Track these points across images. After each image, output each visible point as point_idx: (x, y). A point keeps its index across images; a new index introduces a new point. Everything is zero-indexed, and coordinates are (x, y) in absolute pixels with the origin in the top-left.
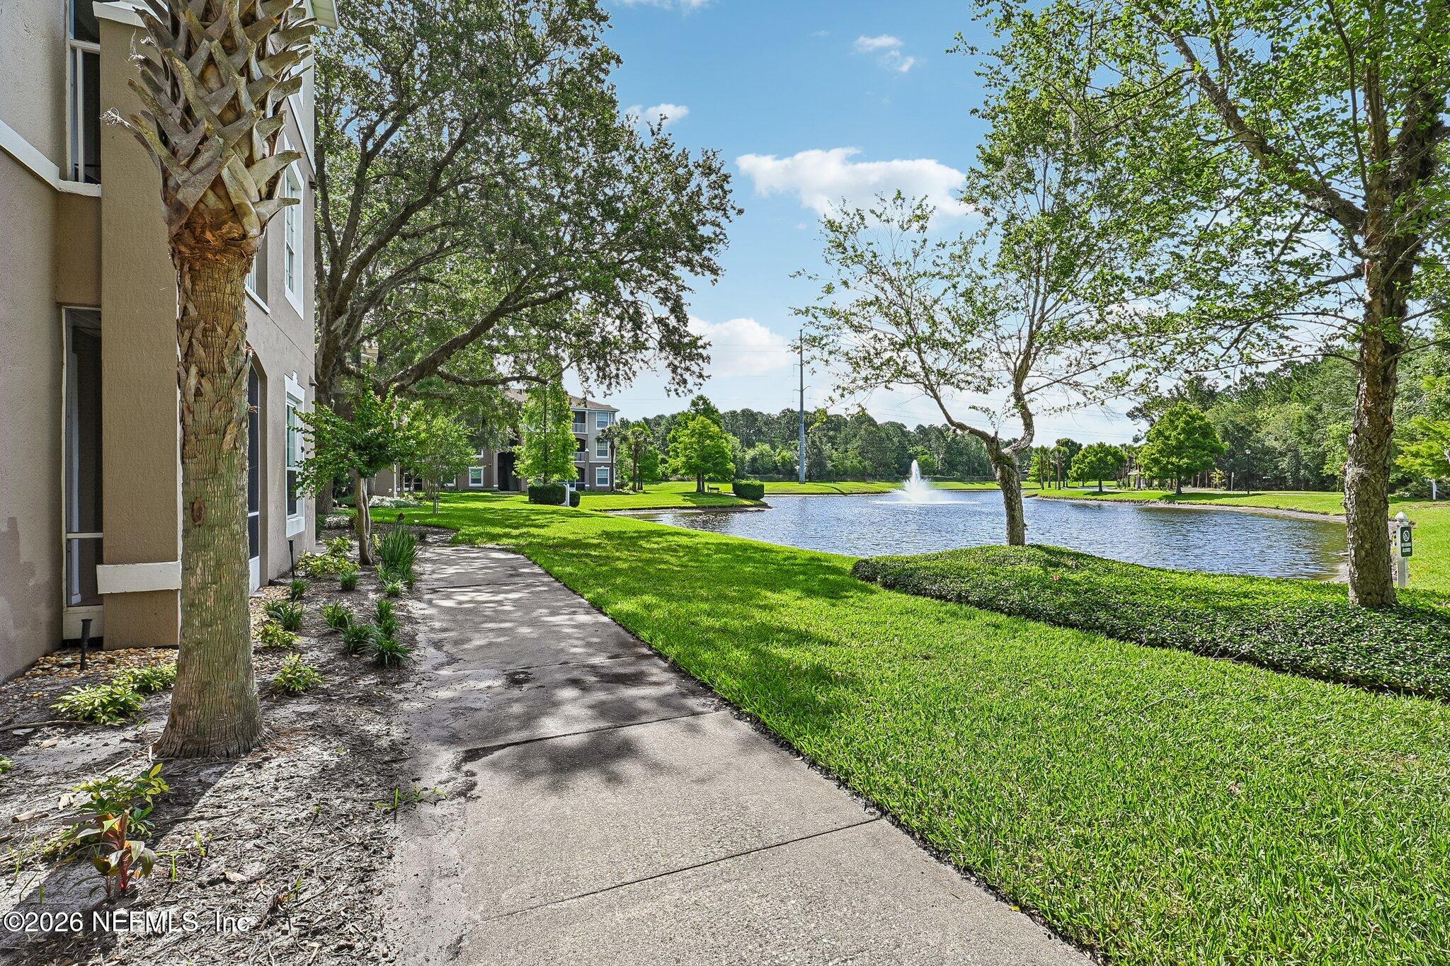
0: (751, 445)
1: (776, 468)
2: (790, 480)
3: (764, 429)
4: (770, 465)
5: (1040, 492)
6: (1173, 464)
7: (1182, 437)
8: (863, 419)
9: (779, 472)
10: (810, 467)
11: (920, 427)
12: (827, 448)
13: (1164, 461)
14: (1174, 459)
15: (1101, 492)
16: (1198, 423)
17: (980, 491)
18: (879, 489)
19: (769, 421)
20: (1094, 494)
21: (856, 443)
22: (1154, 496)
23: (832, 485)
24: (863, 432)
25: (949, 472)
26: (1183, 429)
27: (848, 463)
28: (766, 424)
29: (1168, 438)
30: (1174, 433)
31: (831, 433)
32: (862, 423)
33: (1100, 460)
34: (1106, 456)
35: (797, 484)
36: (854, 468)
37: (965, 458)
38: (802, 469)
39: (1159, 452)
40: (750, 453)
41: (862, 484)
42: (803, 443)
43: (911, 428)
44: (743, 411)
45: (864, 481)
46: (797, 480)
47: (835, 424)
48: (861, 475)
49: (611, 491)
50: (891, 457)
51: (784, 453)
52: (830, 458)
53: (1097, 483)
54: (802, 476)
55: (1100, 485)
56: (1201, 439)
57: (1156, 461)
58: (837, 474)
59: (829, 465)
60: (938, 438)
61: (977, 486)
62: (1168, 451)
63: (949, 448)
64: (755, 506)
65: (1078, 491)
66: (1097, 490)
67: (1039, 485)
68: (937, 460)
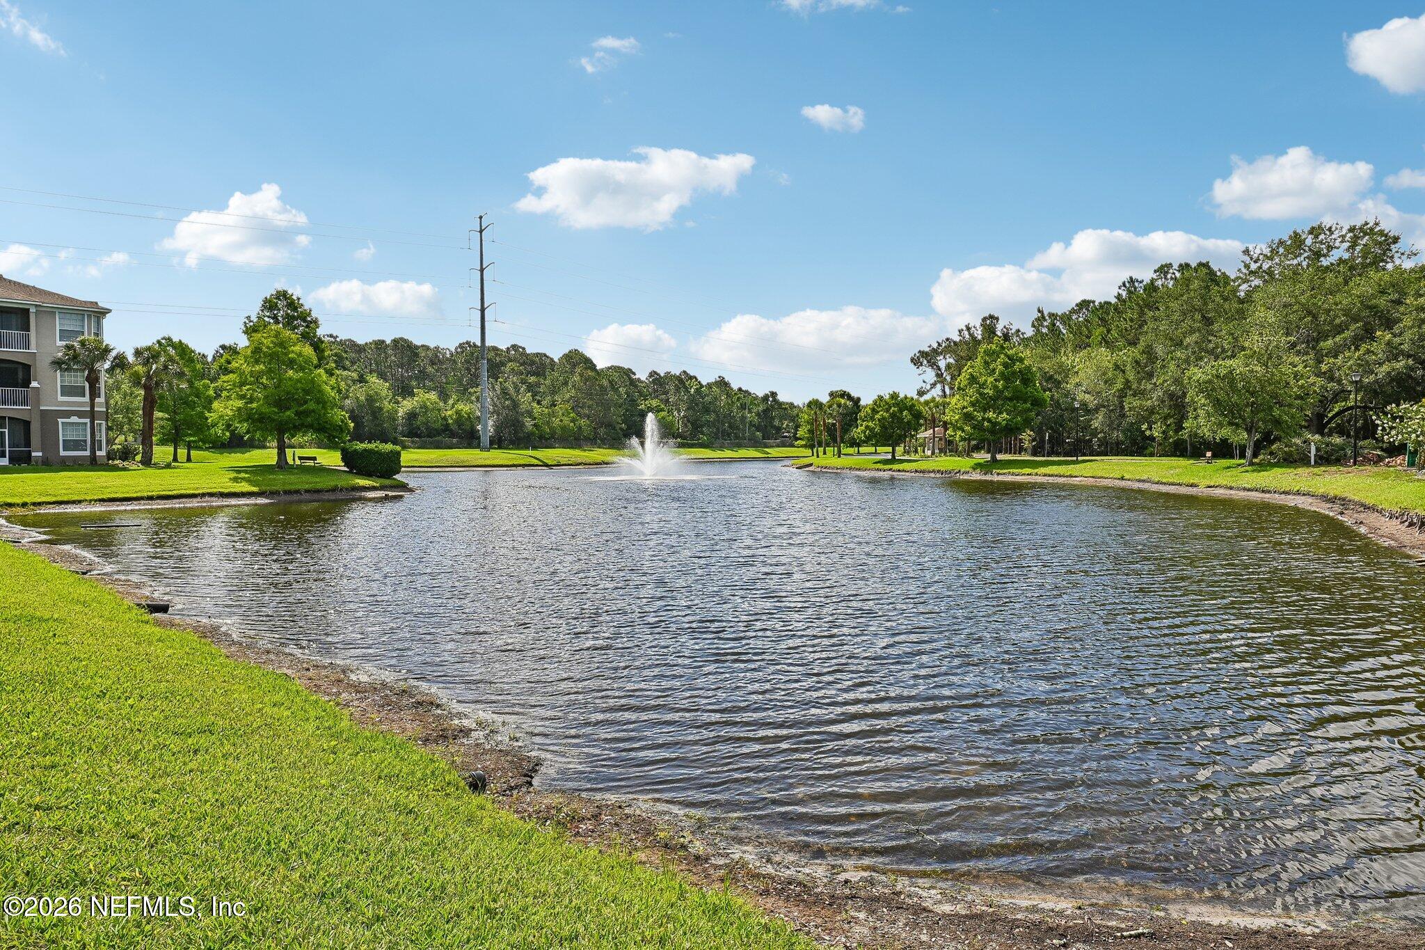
0: (406, 392)
1: (446, 429)
2: (470, 446)
3: (430, 369)
4: (438, 425)
5: (813, 460)
6: (989, 420)
7: (1000, 384)
8: (577, 360)
9: (453, 435)
10: (499, 428)
11: (653, 374)
12: (525, 398)
13: (979, 415)
14: (991, 415)
15: (894, 460)
16: (1017, 366)
17: (732, 460)
18: (600, 458)
19: (435, 357)
20: (886, 462)
21: (569, 393)
22: (964, 465)
23: (530, 452)
24: (576, 378)
25: (693, 436)
26: (1002, 374)
27: (556, 422)
28: (433, 363)
29: (983, 386)
30: (991, 379)
31: (532, 379)
32: (574, 366)
33: (893, 415)
34: (901, 411)
35: (477, 451)
36: (564, 428)
37: (712, 417)
38: (488, 427)
39: (973, 404)
40: (407, 405)
41: (577, 452)
42: (487, 392)
43: (642, 375)
44: (395, 341)
45: (579, 447)
46: (478, 446)
47: (536, 365)
48: (573, 439)
49: (93, 464)
50: (616, 415)
51: (460, 406)
52: (530, 413)
53: (890, 449)
54: (485, 440)
55: (893, 451)
56: (1022, 388)
57: (968, 417)
58: (541, 437)
59: (529, 423)
60: (677, 389)
61: (728, 453)
62: (985, 403)
63: (693, 404)
64: (382, 488)
65: (868, 457)
66: (890, 457)
67: (808, 452)
68: (678, 418)
